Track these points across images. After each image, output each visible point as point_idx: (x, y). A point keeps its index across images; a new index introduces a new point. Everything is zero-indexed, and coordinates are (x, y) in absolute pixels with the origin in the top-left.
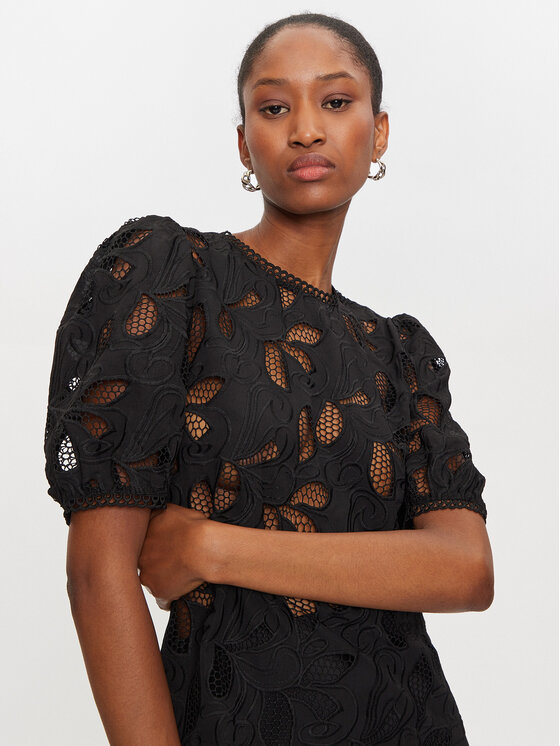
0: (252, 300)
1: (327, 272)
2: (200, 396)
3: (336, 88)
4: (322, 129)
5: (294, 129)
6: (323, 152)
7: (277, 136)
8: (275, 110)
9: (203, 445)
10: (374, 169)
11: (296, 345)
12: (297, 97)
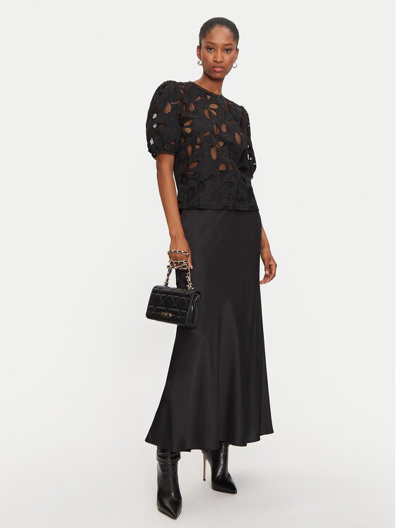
0: (199, 98)
1: (220, 90)
2: (188, 123)
3: (228, 47)
4: (223, 58)
5: (215, 57)
6: (222, 64)
7: (211, 57)
8: (211, 49)
9: (191, 135)
10: (234, 65)
11: (212, 109)
12: (217, 48)
